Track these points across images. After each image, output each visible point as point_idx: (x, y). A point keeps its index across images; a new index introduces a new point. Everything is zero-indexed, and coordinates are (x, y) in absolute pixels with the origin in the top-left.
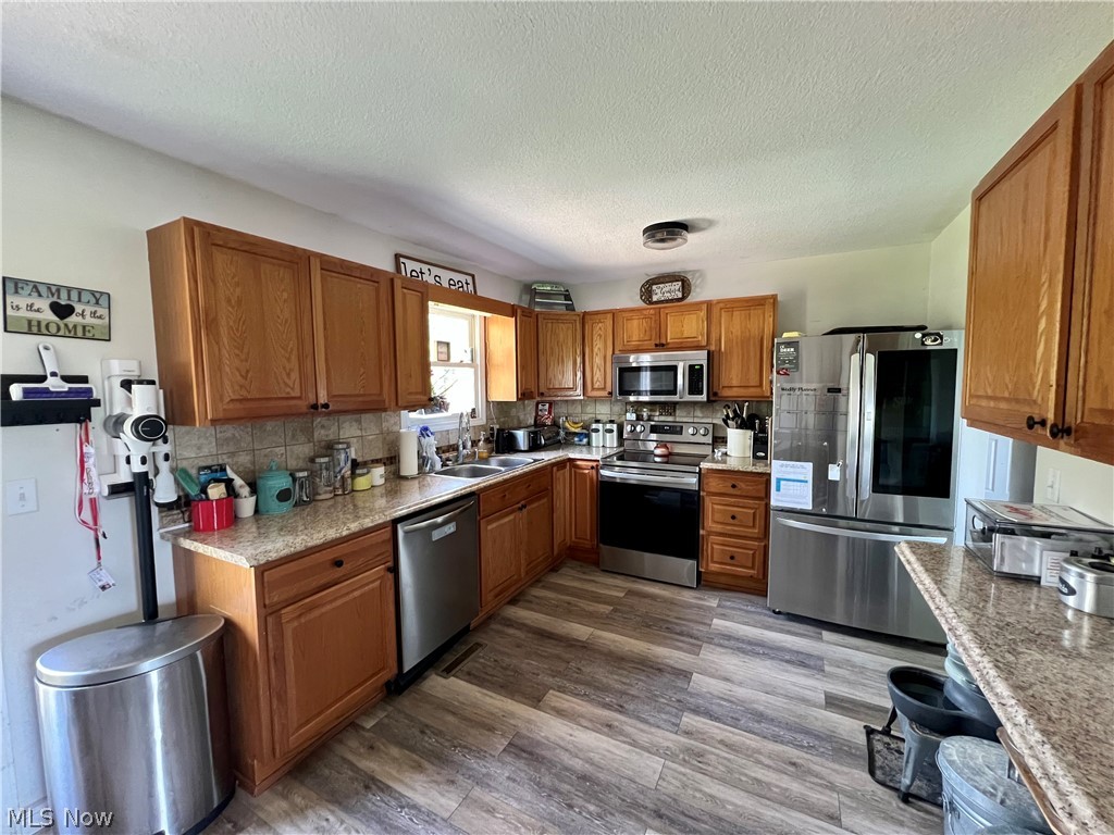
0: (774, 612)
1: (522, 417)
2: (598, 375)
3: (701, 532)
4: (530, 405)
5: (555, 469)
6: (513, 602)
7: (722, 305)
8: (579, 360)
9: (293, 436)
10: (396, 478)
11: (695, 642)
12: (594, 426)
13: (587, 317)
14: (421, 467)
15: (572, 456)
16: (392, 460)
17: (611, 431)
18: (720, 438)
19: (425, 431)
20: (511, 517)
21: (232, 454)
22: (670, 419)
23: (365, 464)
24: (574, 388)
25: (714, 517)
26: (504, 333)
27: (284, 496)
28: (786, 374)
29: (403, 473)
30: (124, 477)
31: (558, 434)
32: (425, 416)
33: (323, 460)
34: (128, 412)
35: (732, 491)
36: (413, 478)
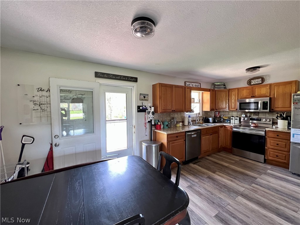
0: (293, 173)
1: (211, 115)
2: (233, 105)
3: (266, 148)
4: (213, 112)
5: (220, 127)
6: (208, 156)
7: (275, 85)
8: (227, 101)
9: (168, 116)
10: (184, 125)
11: (260, 173)
12: (232, 118)
13: (230, 90)
14: (188, 124)
15: (224, 125)
16: (183, 122)
17: (237, 119)
18: (275, 122)
19: (189, 117)
20: (208, 136)
21: (160, 118)
22: (257, 116)
23: (178, 122)
24: (226, 108)
25: (270, 144)
26: (207, 96)
27: (167, 125)
28: (296, 104)
29: (185, 125)
30: (149, 120)
31: (221, 120)
32: (189, 114)
33: (172, 120)
34: (150, 111)
35: (277, 137)
36: (187, 126)
